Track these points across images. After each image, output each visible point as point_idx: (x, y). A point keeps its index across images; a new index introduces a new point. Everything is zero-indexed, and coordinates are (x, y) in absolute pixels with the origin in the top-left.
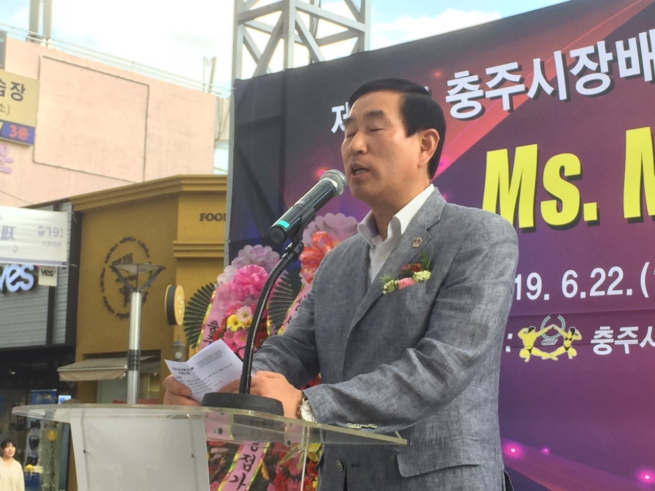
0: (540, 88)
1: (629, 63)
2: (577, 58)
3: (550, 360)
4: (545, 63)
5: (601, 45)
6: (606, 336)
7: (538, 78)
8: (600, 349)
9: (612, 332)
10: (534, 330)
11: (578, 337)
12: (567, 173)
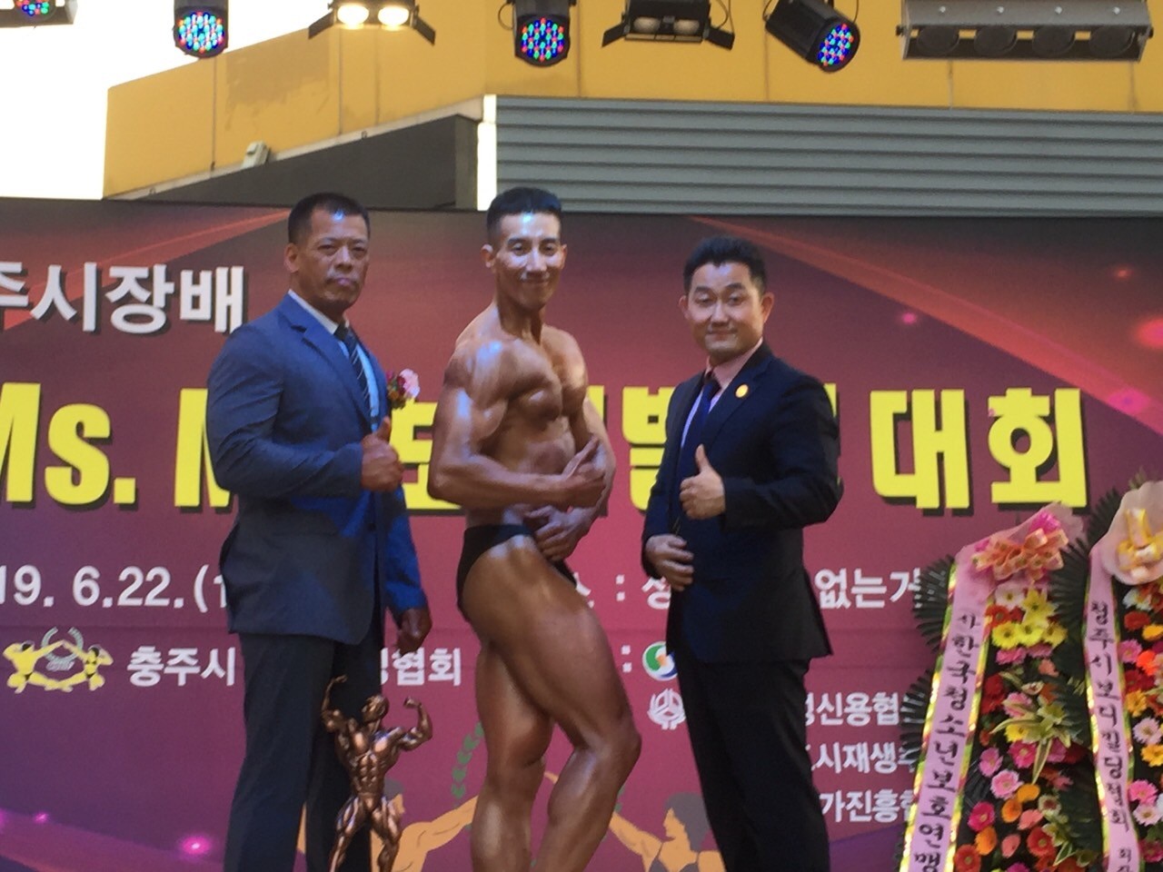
0: (53, 307)
1: (196, 302)
2: (119, 281)
3: (58, 692)
4: (68, 275)
5: (160, 271)
6: (150, 660)
7: (52, 292)
8: (142, 679)
9: (158, 654)
10: (31, 649)
11: (106, 659)
12: (88, 433)
